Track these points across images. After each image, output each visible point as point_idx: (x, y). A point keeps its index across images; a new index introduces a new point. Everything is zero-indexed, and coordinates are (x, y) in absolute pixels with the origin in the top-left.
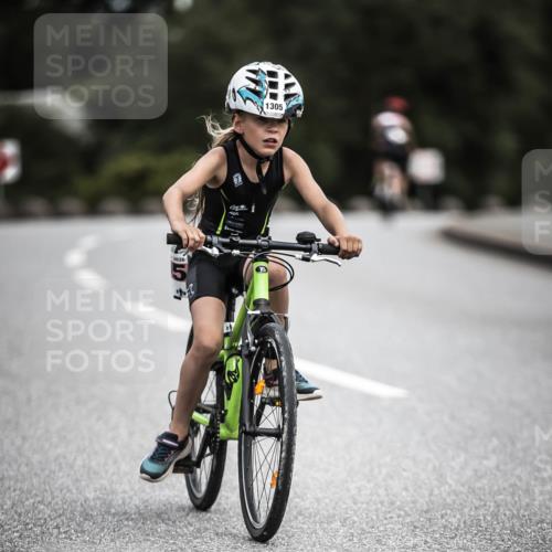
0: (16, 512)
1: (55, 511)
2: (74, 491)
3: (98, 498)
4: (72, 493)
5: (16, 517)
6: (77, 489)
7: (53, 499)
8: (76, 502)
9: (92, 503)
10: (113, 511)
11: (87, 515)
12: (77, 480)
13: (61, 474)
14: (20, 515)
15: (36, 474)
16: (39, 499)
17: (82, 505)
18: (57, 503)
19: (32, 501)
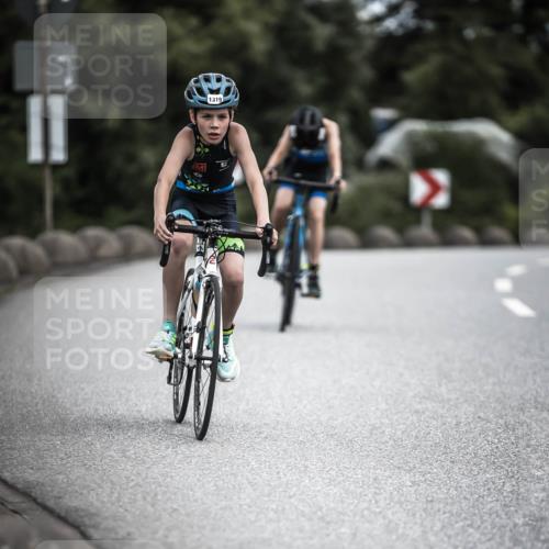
0: (446, 535)
1: (484, 534)
2: (504, 516)
3: (528, 524)
4: (501, 518)
5: (446, 539)
6: (506, 514)
7: (482, 523)
8: (505, 527)
9: (521, 529)
10: (542, 537)
11: (517, 540)
12: (506, 506)
13: (489, 499)
14: (449, 537)
15: (465, 498)
16: (469, 522)
17: (511, 530)
18: (486, 528)
19: (461, 524)
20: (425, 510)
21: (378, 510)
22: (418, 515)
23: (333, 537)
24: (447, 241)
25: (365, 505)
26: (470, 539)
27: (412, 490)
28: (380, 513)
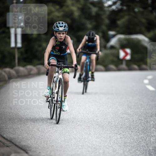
1: (141, 152)
2: (146, 147)
4: (146, 148)
5: (130, 154)
6: (147, 147)
8: (147, 150)
9: (152, 151)
11: (150, 154)
12: (147, 144)
13: (142, 142)
14: (131, 153)
15: (135, 142)
16: (136, 149)
17: (148, 151)
18: (141, 150)
19: (134, 149)
20: (124, 145)
21: (110, 145)
22: (122, 147)
23: (98, 153)
24: (130, 69)
25: (107, 144)
26: (137, 154)
27: (121, 140)
28: (111, 146)
